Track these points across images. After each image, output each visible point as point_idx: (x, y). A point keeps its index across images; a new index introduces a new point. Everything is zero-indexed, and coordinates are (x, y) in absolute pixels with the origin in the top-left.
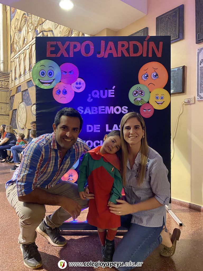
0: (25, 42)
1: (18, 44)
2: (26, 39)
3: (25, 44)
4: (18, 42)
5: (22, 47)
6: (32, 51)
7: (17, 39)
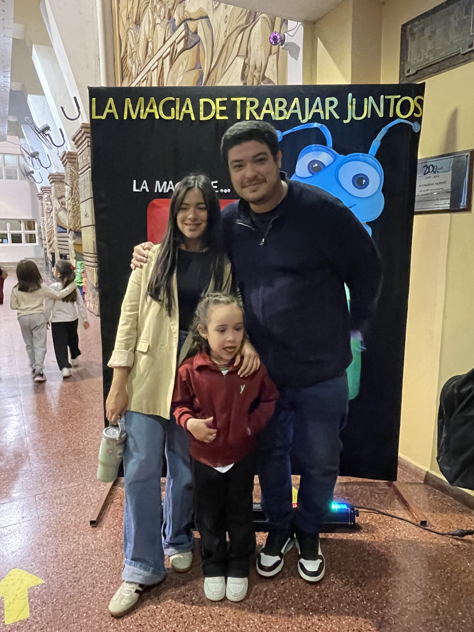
0: (150, 52)
1: (136, 57)
2: (150, 45)
3: (150, 56)
4: (134, 53)
5: (144, 65)
6: (163, 75)
7: (133, 46)
